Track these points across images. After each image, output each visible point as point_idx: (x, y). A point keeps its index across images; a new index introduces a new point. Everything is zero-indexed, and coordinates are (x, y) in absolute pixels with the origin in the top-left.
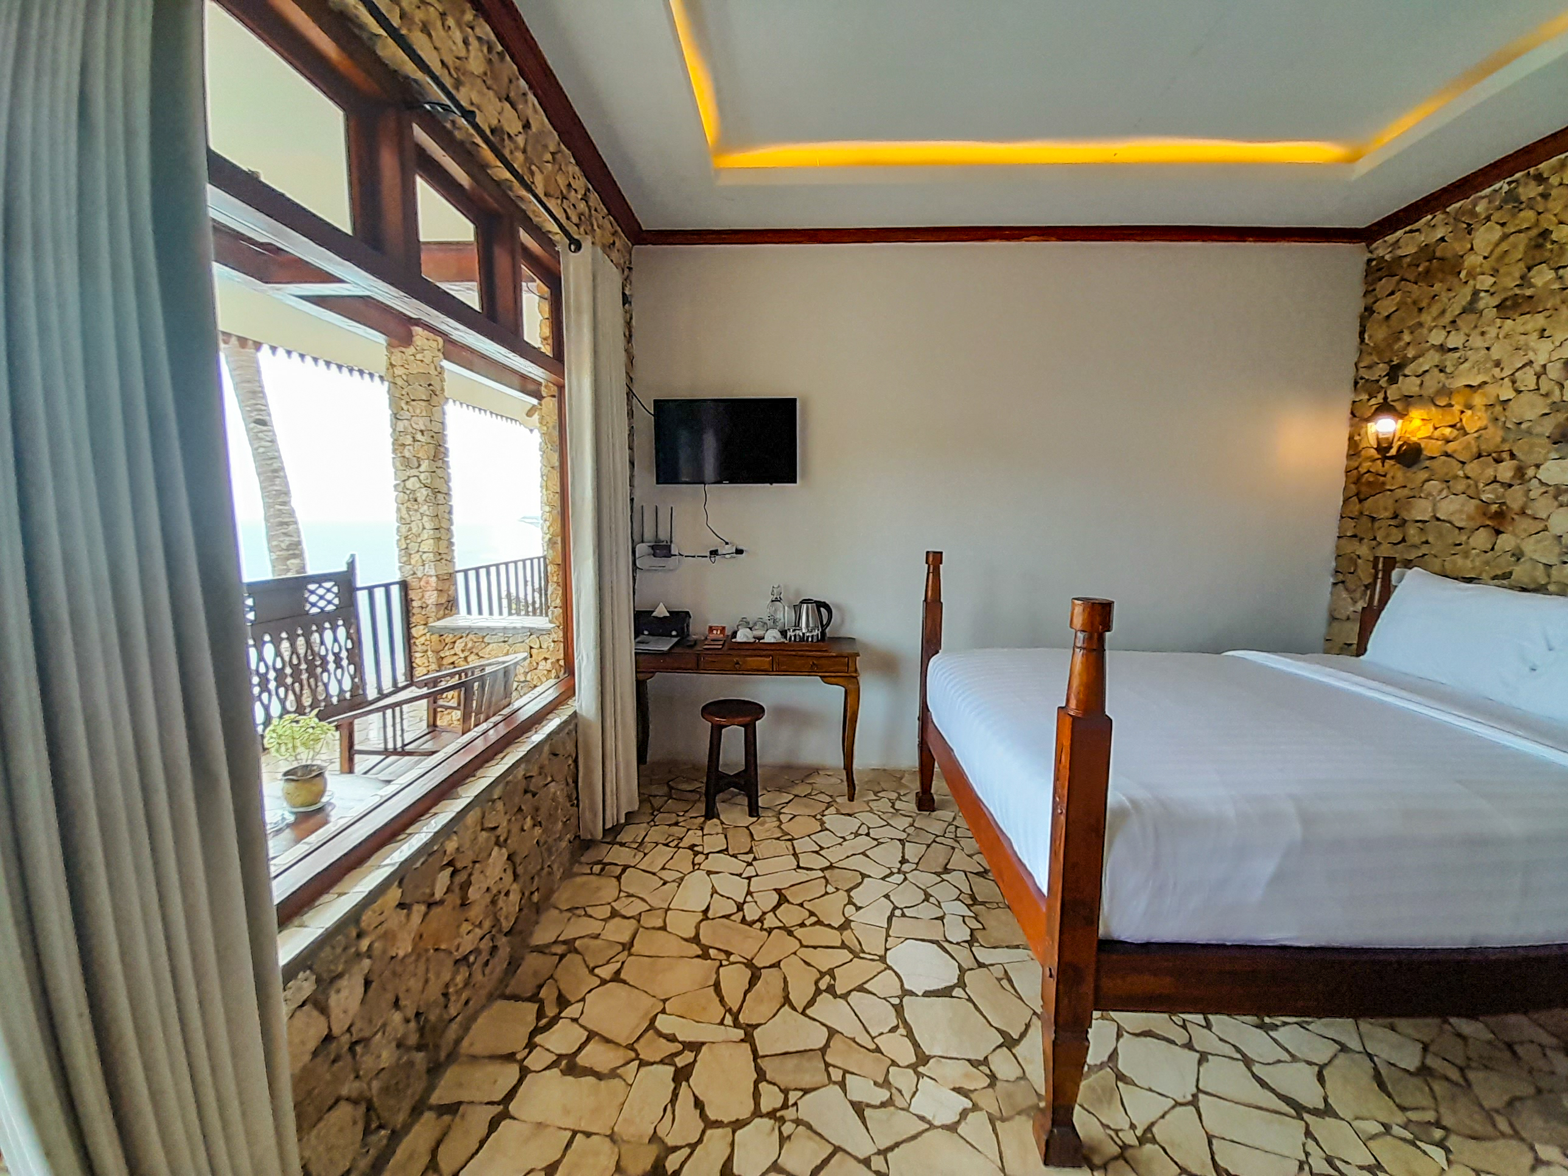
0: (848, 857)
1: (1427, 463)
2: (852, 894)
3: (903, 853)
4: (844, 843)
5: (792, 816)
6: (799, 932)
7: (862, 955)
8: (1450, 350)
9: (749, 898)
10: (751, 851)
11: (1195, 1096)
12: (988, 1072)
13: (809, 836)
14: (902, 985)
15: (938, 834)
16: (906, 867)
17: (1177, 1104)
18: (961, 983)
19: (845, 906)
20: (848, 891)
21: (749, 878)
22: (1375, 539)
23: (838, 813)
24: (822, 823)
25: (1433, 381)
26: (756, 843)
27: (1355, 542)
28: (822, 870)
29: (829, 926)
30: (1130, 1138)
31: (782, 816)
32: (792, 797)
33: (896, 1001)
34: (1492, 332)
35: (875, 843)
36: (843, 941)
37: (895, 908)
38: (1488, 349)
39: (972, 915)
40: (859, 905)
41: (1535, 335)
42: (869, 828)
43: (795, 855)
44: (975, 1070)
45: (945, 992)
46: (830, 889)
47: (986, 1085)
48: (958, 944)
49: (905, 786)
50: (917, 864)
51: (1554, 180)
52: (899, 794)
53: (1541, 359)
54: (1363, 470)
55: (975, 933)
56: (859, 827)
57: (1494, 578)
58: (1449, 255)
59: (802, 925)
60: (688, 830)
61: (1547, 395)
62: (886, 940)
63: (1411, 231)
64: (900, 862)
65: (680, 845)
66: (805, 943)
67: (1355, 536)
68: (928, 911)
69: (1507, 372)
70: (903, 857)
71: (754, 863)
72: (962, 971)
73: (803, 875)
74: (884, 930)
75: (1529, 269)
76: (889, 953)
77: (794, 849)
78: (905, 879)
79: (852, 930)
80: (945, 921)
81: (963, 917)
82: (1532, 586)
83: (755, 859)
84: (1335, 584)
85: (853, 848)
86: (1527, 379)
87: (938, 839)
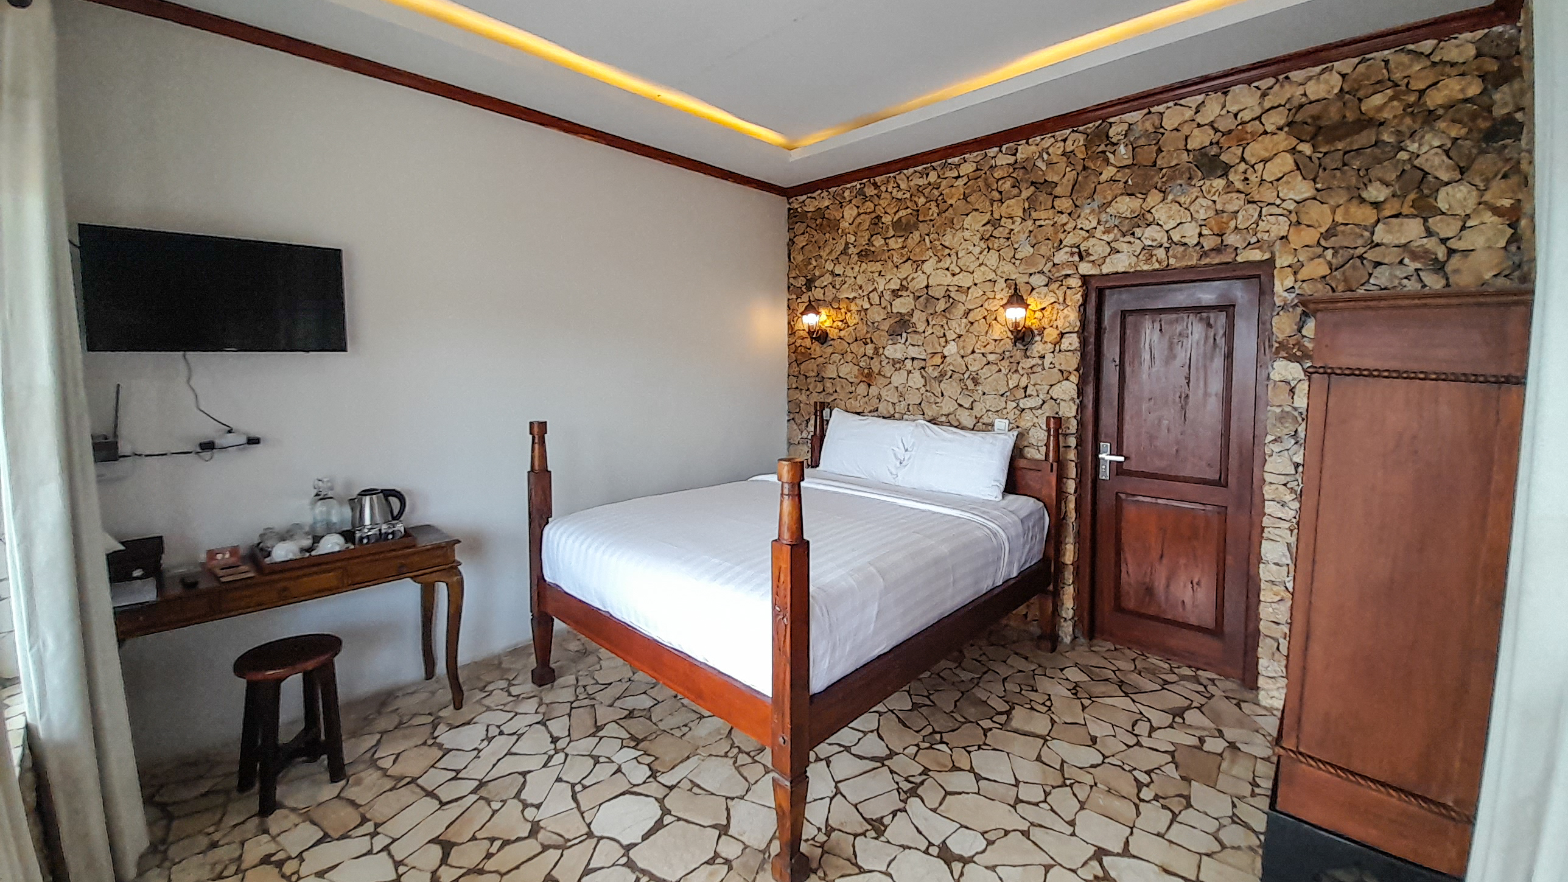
0: (494, 765)
1: (831, 342)
2: (523, 797)
3: (549, 732)
4: (480, 754)
5: (394, 756)
6: (490, 865)
7: (570, 844)
8: (837, 275)
9: (402, 869)
10: (364, 820)
11: (836, 787)
12: (722, 861)
13: (433, 766)
14: (621, 845)
15: (572, 700)
16: (561, 744)
17: (832, 799)
18: (666, 812)
19: (523, 811)
20: (517, 796)
21: (386, 848)
22: (808, 389)
23: (452, 727)
24: (440, 746)
25: (830, 293)
26: (367, 808)
27: (797, 391)
28: (474, 792)
29: (518, 839)
30: (822, 838)
31: (380, 763)
32: (378, 736)
33: (624, 860)
34: (857, 269)
35: (515, 737)
36: (542, 844)
37: (573, 786)
38: (855, 278)
39: (642, 753)
40: (536, 802)
41: (877, 274)
42: (498, 727)
43: (431, 794)
44: (713, 867)
45: (659, 825)
46: (496, 805)
47: (726, 870)
48: (644, 782)
49: (509, 670)
50: (569, 735)
51: (883, 188)
52: (509, 681)
53: (881, 288)
54: (798, 345)
55: (652, 765)
56: (487, 730)
57: (870, 412)
58: (832, 218)
59: (489, 856)
60: (242, 844)
61: (884, 308)
62: (583, 818)
63: (810, 197)
64: (552, 742)
65: (243, 867)
66: (503, 870)
67: (797, 388)
68: (604, 771)
69: (865, 293)
70: (551, 736)
71: (379, 830)
72: (661, 801)
73: (454, 810)
74: (576, 810)
75: (872, 236)
76: (592, 826)
77: (423, 789)
78: (567, 755)
79: (545, 829)
80: (623, 771)
81: (636, 758)
82: (887, 415)
83: (377, 826)
84: (789, 420)
85: (493, 754)
86: (875, 298)
87: (574, 705)
